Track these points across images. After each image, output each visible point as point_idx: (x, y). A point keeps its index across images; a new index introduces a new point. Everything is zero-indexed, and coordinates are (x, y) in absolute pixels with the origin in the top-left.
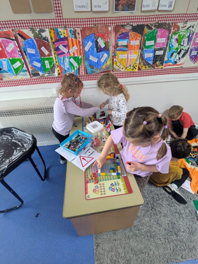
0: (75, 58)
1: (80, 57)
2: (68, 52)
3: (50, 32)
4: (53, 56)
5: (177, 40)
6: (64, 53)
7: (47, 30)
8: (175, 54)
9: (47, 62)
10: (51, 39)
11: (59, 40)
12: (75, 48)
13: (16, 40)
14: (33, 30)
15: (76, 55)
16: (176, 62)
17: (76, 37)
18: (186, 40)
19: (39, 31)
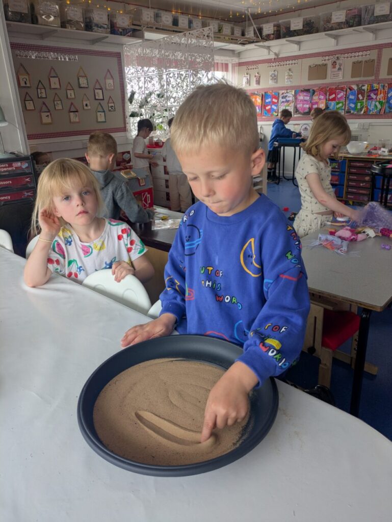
0: (379, 102)
1: (384, 101)
2: (376, 98)
3: (368, 86)
4: (365, 100)
6: (373, 98)
7: (366, 85)
9: (359, 104)
10: (367, 90)
11: (372, 90)
12: (382, 95)
13: (346, 91)
14: (358, 85)
15: (381, 100)
17: (384, 89)
19: (361, 86)
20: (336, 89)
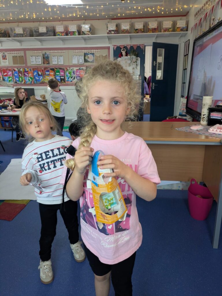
2: (28, 76)
4: (23, 77)
5: (69, 73)
7: (22, 69)
8: (70, 78)
9: (20, 78)
11: (25, 71)
12: (31, 74)
13: (12, 71)
14: (18, 69)
15: (31, 77)
16: (72, 81)
17: (31, 71)
18: (73, 73)
20: (6, 70)
